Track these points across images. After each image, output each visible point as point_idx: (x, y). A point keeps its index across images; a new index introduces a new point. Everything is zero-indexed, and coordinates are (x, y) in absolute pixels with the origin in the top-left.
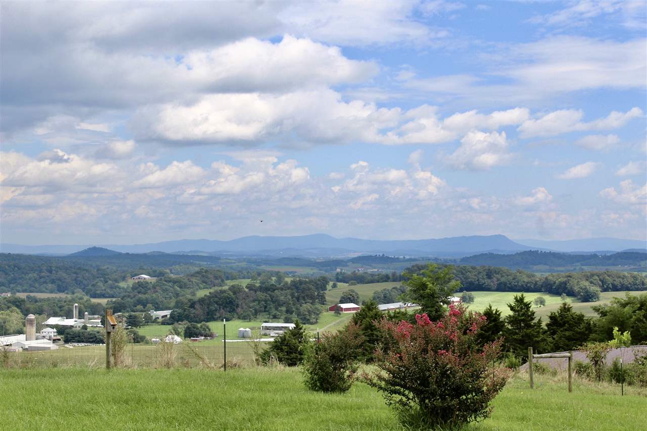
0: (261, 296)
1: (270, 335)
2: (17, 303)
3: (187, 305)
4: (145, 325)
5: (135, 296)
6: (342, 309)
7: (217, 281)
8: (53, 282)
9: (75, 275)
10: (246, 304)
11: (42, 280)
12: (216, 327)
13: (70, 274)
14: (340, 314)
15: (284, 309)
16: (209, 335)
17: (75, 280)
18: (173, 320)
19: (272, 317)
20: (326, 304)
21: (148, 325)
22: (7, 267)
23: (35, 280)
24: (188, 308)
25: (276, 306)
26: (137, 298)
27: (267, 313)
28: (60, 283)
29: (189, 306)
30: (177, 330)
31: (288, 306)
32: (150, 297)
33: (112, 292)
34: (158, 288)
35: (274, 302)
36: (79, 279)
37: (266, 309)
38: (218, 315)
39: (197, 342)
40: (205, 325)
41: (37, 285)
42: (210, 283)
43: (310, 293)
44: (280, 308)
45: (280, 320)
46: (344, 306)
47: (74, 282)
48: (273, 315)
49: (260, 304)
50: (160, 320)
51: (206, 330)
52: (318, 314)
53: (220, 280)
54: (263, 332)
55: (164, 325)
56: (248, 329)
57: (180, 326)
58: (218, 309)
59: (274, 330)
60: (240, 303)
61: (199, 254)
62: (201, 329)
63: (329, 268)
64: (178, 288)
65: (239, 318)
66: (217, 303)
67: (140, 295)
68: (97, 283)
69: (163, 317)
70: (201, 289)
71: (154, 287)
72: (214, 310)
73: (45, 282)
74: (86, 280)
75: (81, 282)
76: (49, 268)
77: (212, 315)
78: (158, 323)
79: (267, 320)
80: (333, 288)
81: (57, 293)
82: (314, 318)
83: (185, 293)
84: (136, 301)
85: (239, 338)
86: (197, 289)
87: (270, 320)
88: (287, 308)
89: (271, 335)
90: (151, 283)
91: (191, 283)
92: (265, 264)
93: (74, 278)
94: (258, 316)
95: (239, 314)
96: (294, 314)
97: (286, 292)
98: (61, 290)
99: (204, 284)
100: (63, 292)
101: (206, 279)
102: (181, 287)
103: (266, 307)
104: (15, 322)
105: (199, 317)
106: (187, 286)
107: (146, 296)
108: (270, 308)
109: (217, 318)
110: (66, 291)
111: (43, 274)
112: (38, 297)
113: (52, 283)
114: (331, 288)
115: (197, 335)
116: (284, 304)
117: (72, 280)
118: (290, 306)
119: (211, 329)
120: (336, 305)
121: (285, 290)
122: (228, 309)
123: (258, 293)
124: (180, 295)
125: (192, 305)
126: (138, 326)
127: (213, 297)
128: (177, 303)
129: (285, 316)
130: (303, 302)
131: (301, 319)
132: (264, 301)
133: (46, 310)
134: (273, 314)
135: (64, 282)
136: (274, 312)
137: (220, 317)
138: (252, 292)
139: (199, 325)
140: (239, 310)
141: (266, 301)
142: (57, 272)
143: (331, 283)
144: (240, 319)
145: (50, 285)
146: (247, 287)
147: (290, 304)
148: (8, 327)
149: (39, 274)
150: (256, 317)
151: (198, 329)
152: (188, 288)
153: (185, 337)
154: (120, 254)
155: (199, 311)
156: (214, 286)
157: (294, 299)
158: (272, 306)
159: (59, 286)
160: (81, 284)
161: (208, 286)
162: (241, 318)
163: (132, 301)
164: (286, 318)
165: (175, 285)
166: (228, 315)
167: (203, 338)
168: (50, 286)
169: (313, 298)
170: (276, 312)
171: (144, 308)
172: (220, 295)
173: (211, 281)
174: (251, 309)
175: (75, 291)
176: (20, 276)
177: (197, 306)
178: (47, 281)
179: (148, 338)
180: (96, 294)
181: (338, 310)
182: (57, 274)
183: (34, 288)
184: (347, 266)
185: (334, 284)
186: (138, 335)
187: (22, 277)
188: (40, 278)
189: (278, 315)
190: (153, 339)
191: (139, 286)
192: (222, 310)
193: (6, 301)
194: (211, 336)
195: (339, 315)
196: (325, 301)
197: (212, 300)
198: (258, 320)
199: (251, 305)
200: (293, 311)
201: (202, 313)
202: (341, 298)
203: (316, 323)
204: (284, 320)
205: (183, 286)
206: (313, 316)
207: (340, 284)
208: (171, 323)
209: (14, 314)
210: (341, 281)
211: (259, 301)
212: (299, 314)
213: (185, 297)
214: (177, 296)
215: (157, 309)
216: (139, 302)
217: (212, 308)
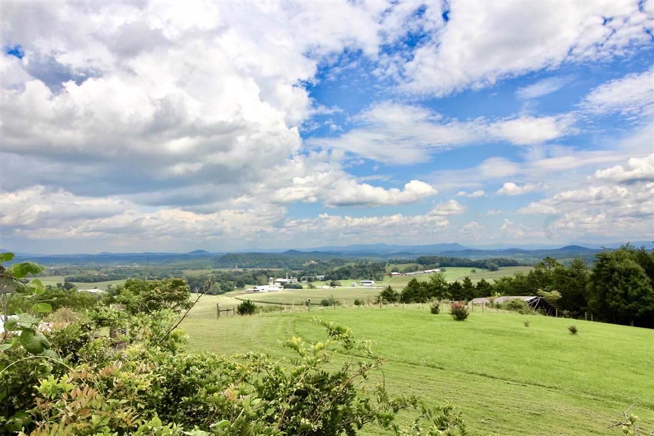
0: (360, 270)
1: (364, 285)
4: (315, 281)
5: (309, 270)
7: (341, 264)
8: (277, 264)
10: (354, 273)
11: (272, 263)
12: (342, 282)
14: (391, 277)
15: (369, 275)
16: (340, 285)
18: (325, 279)
20: (386, 273)
23: (270, 263)
24: (331, 275)
25: (366, 273)
28: (279, 264)
29: (331, 273)
30: (327, 284)
32: (315, 270)
33: (300, 268)
36: (286, 262)
37: (362, 275)
38: (343, 277)
39: (335, 288)
40: (338, 281)
42: (339, 264)
43: (379, 268)
44: (367, 275)
45: (368, 279)
46: (393, 273)
47: (285, 264)
50: (320, 279)
52: (383, 277)
54: (361, 284)
55: (322, 281)
56: (355, 283)
57: (328, 282)
58: (343, 275)
59: (365, 283)
60: (352, 273)
62: (337, 283)
63: (385, 257)
66: (342, 272)
67: (311, 269)
68: (293, 264)
70: (335, 267)
71: (317, 266)
74: (289, 263)
76: (275, 258)
77: (340, 277)
79: (362, 279)
81: (278, 268)
83: (329, 268)
85: (352, 286)
87: (364, 279)
90: (315, 264)
91: (331, 264)
93: (284, 262)
95: (351, 277)
98: (280, 267)
101: (337, 263)
104: (264, 280)
110: (282, 268)
111: (272, 261)
112: (272, 270)
114: (387, 266)
115: (335, 285)
116: (369, 272)
118: (371, 273)
119: (340, 283)
120: (390, 273)
121: (369, 267)
122: (347, 275)
123: (359, 268)
125: (333, 273)
126: (312, 282)
127: (340, 270)
128: (326, 272)
129: (370, 278)
130: (377, 272)
131: (376, 279)
133: (276, 275)
135: (281, 264)
136: (365, 276)
138: (356, 268)
139: (336, 281)
140: (351, 275)
141: (362, 271)
142: (278, 259)
143: (387, 264)
144: (352, 279)
146: (354, 266)
148: (262, 282)
150: (358, 278)
151: (335, 283)
152: (330, 266)
153: (330, 286)
155: (335, 276)
157: (373, 271)
158: (364, 273)
160: (287, 265)
161: (338, 266)
165: (325, 265)
166: (347, 277)
167: (337, 286)
168: (276, 266)
169: (380, 270)
171: (313, 274)
172: (343, 269)
174: (356, 275)
175: (286, 267)
177: (335, 273)
178: (275, 263)
179: (316, 286)
180: (294, 269)
182: (278, 261)
183: (269, 266)
184: (393, 256)
186: (312, 285)
189: (367, 277)
190: (318, 287)
191: (311, 265)
192: (345, 275)
193: (262, 272)
196: (386, 271)
199: (356, 273)
200: (373, 276)
201: (337, 277)
202: (392, 270)
203: (382, 280)
205: (328, 266)
206: (381, 278)
207: (391, 264)
208: (325, 281)
209: (264, 277)
210: (391, 263)
211: (359, 272)
212: (375, 277)
213: (330, 270)
214: (326, 269)
215: (319, 275)
216: (311, 272)
217: (341, 275)
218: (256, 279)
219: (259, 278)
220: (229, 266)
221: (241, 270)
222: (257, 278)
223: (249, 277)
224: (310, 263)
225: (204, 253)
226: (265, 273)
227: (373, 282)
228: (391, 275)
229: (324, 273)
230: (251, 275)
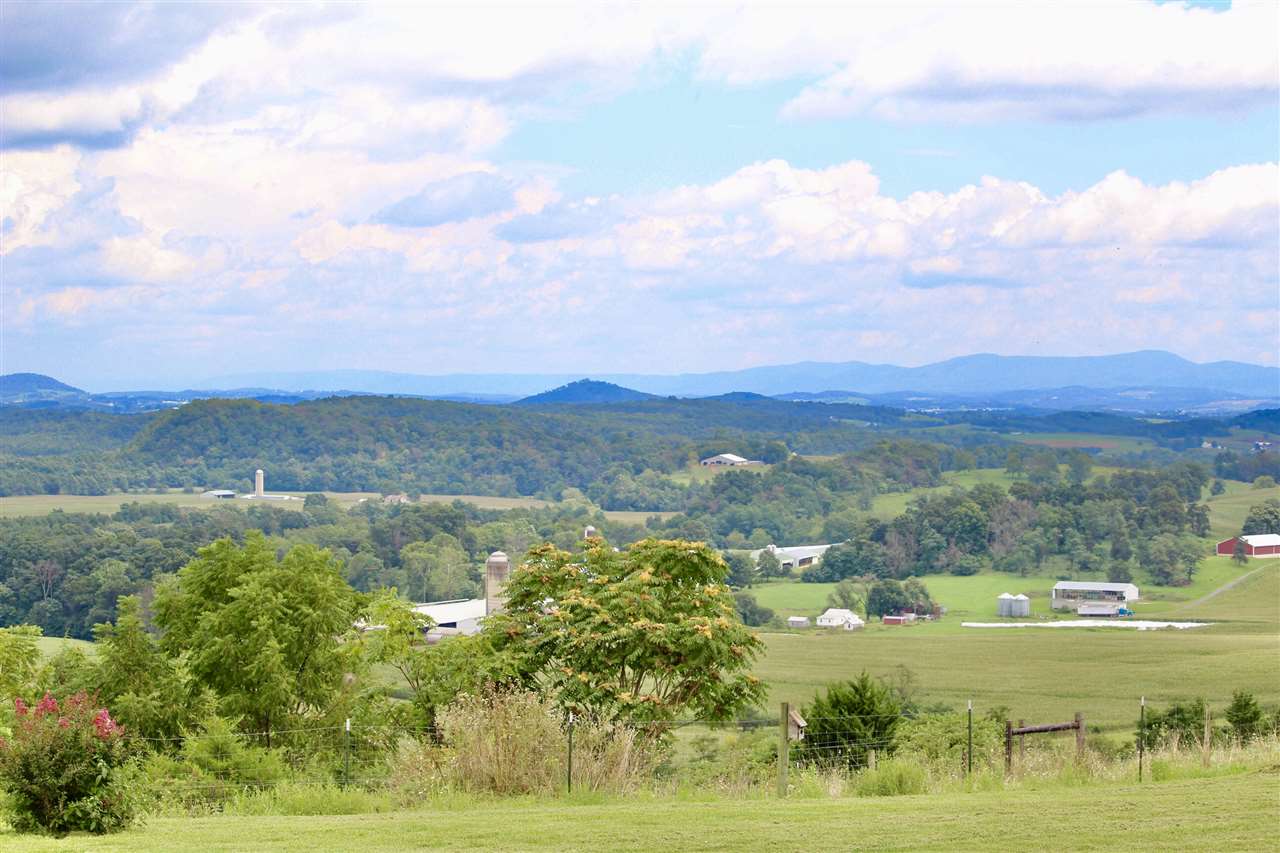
0: (1052, 515)
1: (1075, 610)
2: (446, 522)
3: (865, 535)
4: (761, 582)
5: (720, 509)
6: (1249, 549)
7: (921, 474)
8: (505, 468)
9: (557, 453)
10: (1013, 535)
11: (479, 463)
12: (939, 588)
13: (547, 451)
14: (1246, 561)
15: (1107, 546)
16: (927, 610)
17: (560, 465)
18: (834, 570)
19: (1077, 567)
20: (1210, 536)
21: (768, 582)
22: (392, 429)
23: (463, 463)
24: (869, 542)
25: (1086, 539)
26: (726, 513)
27: (1066, 556)
28: (523, 472)
29: (868, 536)
30: (849, 597)
31: (1118, 541)
32: (758, 510)
33: (654, 496)
34: (776, 488)
35: (1082, 530)
36: (568, 462)
37: (1061, 546)
38: (943, 559)
39: (899, 626)
40: (916, 585)
41: (467, 477)
42: (905, 477)
43: (1170, 508)
44: (1097, 546)
45: (1098, 574)
46: (1255, 540)
47: (558, 469)
48: (1079, 563)
49: (1049, 535)
50: (798, 569)
51: (917, 598)
52: (1193, 561)
53: (929, 470)
54: (1059, 604)
55: (809, 581)
56: (1021, 597)
57: (857, 586)
58: (945, 545)
59: (1085, 598)
60: (998, 532)
61: (851, 400)
62: (907, 595)
63: (1182, 439)
64: (827, 489)
65: (996, 568)
66: (939, 530)
67: (733, 507)
68: (615, 474)
69: (802, 562)
70: (883, 493)
71: (767, 487)
72: (933, 549)
73: (487, 470)
74: (585, 465)
75: (573, 470)
76: (495, 434)
77: (927, 560)
78: (794, 576)
79: (1066, 574)
80: (1214, 494)
81: (516, 497)
82: (1183, 571)
83: (843, 503)
84: (723, 521)
85: (1000, 617)
86: (874, 494)
87: (1074, 575)
88: (1114, 544)
89: (1080, 612)
90: (759, 475)
91: (857, 477)
92: (1018, 427)
93: (555, 459)
94: (1043, 564)
95: (997, 558)
96: (1132, 560)
97: (1112, 503)
98: (525, 488)
99: (890, 480)
100: (531, 494)
101: (896, 468)
102: (833, 489)
103: (1062, 542)
104: (450, 568)
105: (896, 563)
106: (847, 483)
107: (750, 508)
108: (1074, 544)
109: (943, 567)
110: (540, 493)
111: (480, 450)
112: (480, 507)
113: (503, 473)
114: (1210, 495)
115: (899, 608)
116: (1107, 534)
117: (552, 465)
118: (1122, 538)
119: (931, 595)
120: (1236, 540)
121: (1110, 499)
122: (968, 545)
123: (1043, 506)
124: (832, 506)
125: (879, 535)
126: (746, 583)
127: (930, 514)
128: (828, 527)
129: (1110, 565)
130: (1156, 529)
131: (1151, 572)
132: (1058, 526)
133: (512, 539)
134: (1082, 559)
135: (531, 469)
136: (1083, 553)
137: (948, 565)
138: (1025, 502)
139: (902, 584)
140: (996, 550)
141: (1062, 526)
142: (515, 443)
143: (1211, 483)
144: (998, 570)
145: (499, 477)
146: (1013, 492)
147: (1123, 535)
148: (434, 580)
149: (472, 449)
150: (1037, 567)
151: (899, 593)
152: (852, 490)
153: (869, 614)
154: (652, 398)
155: (895, 550)
156: (915, 485)
157: (1132, 521)
158: (1077, 540)
159: (520, 479)
160: (573, 475)
161: (900, 486)
162: (1001, 568)
163: (715, 519)
164: (1114, 569)
165: (820, 481)
166: (969, 560)
167: (913, 616)
168: (499, 479)
169: (1177, 520)
170: (1088, 554)
171: (747, 538)
172: (947, 511)
173: (907, 473)
174: (1026, 547)
175: (565, 493)
176: (426, 454)
177: (891, 537)
178: (493, 466)
179: (778, 613)
180: (614, 501)
181: (1241, 551)
182: (514, 451)
183: (460, 484)
184: (1228, 435)
185: (1217, 483)
186: (755, 607)
187: (431, 457)
188: (475, 458)
189: (1095, 561)
190: (792, 619)
191: (731, 483)
192: (954, 549)
193: (420, 516)
194: (934, 612)
195: (1242, 563)
196: (1208, 528)
197: (926, 522)
198: (1042, 574)
199: (1029, 534)
200: (1129, 553)
201: (903, 555)
202: (1247, 522)
203: (1188, 582)
204: (1108, 576)
205: (839, 485)
206: (1180, 565)
207: (1230, 485)
208: (829, 579)
209: (447, 549)
210: (1230, 475)
211: (1047, 527)
212: (1145, 561)
213: (851, 512)
214: (826, 508)
215: (781, 542)
216: (734, 523)
217: (929, 542)
218: (397, 563)
219: (415, 553)
220: (211, 474)
221: (290, 501)
222: (405, 552)
223: (353, 547)
224: (716, 471)
225: (46, 394)
226: (450, 522)
227: (1131, 591)
228: (1237, 550)
229: (817, 531)
230: (362, 531)
